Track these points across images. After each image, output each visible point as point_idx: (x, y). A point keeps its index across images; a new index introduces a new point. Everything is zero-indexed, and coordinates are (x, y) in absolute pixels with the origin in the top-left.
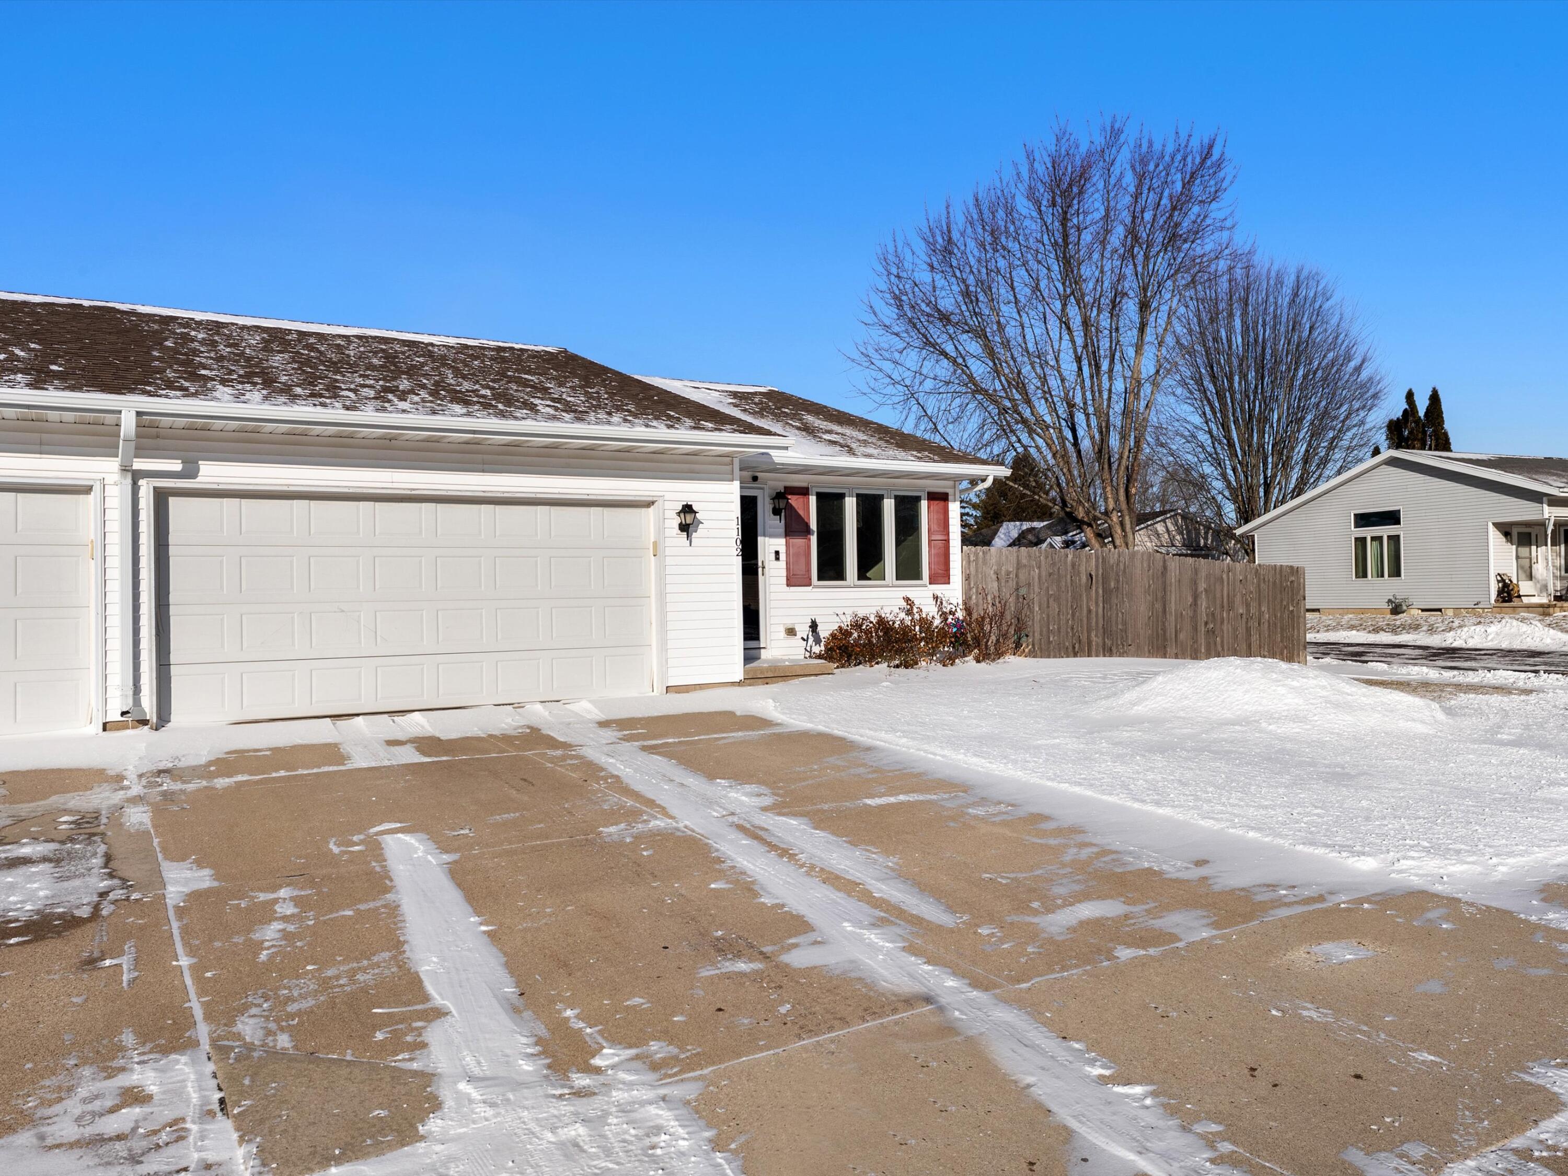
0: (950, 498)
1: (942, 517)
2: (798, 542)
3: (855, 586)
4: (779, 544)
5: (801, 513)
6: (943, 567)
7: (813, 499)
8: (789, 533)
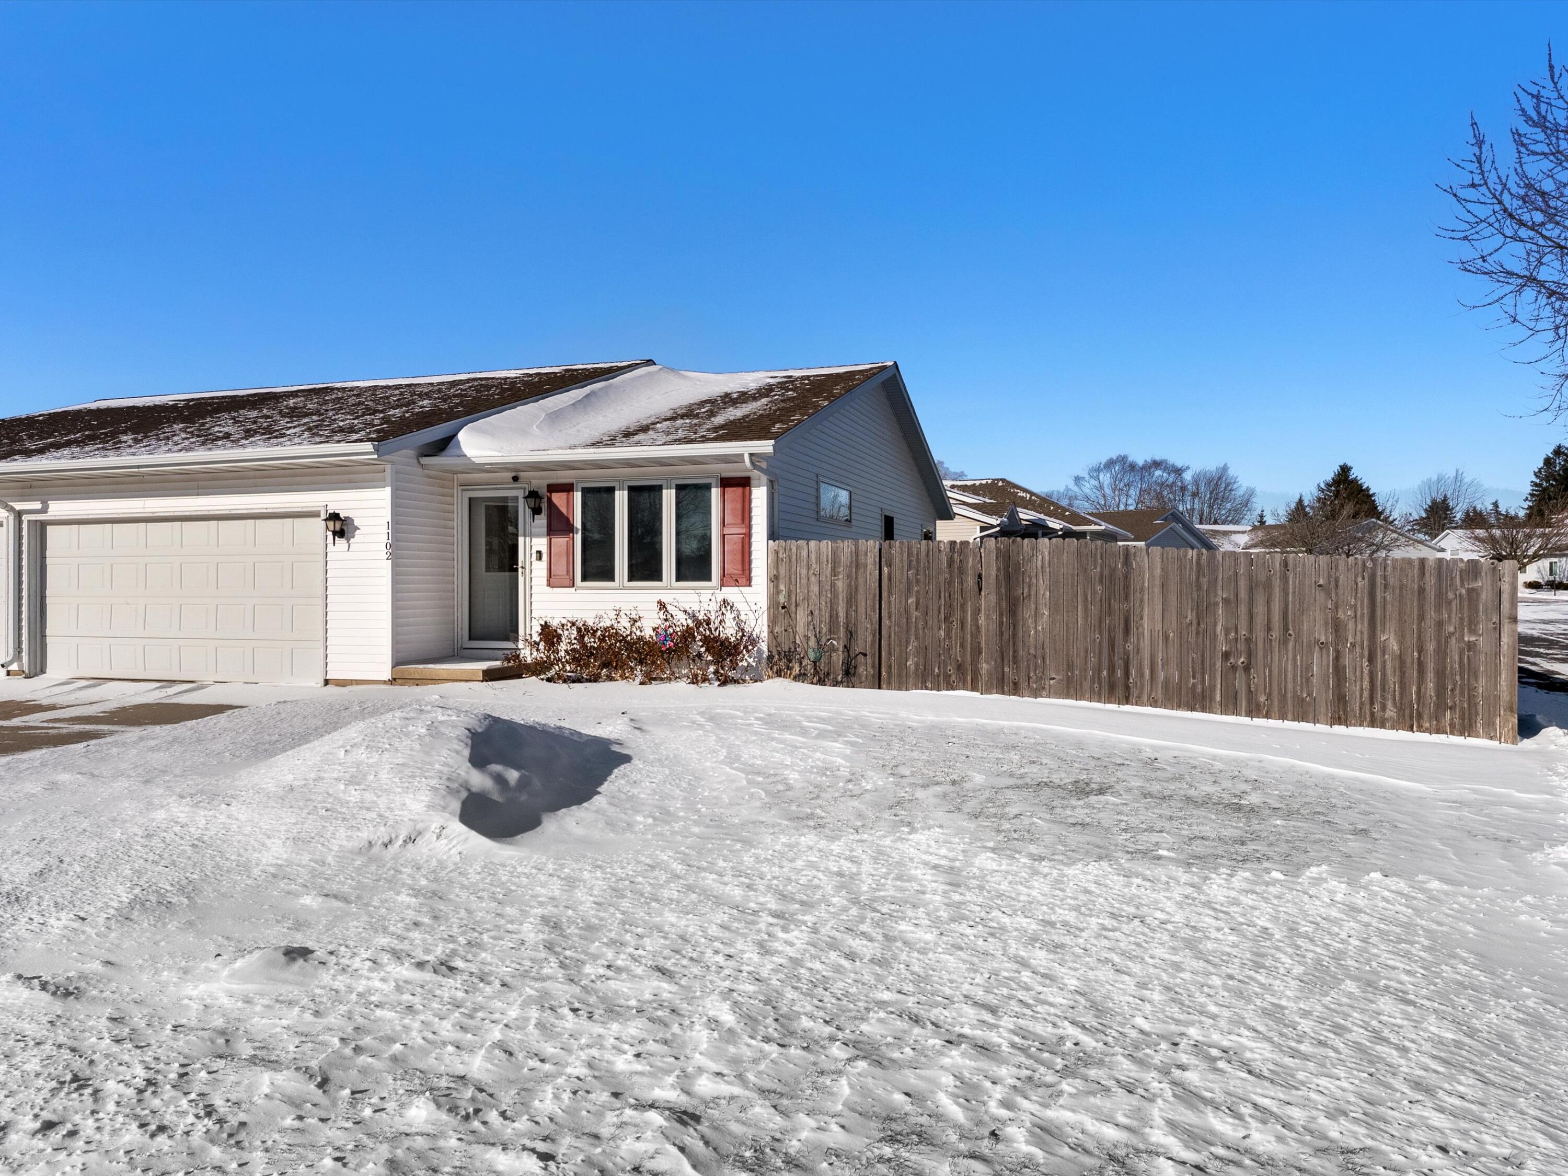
0: (753, 482)
1: (739, 506)
2: (560, 542)
3: (624, 588)
4: (541, 543)
5: (564, 511)
6: (740, 567)
7: (578, 496)
8: (551, 531)
